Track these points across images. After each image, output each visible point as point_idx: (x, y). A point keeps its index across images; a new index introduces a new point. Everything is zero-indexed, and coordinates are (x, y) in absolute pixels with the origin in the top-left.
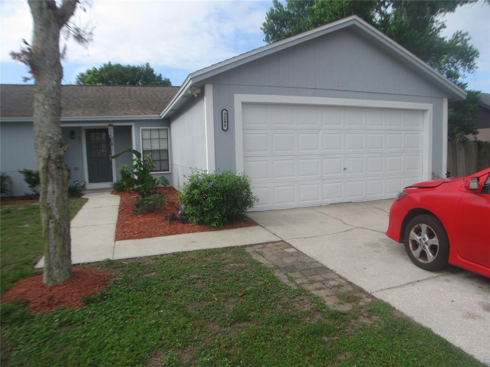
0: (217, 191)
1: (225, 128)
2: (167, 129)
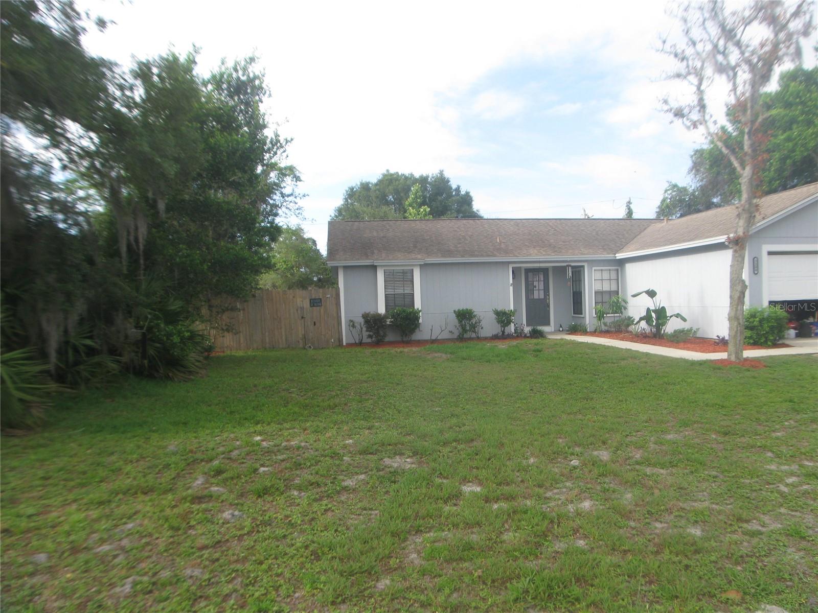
1: (756, 272)
2: (618, 270)
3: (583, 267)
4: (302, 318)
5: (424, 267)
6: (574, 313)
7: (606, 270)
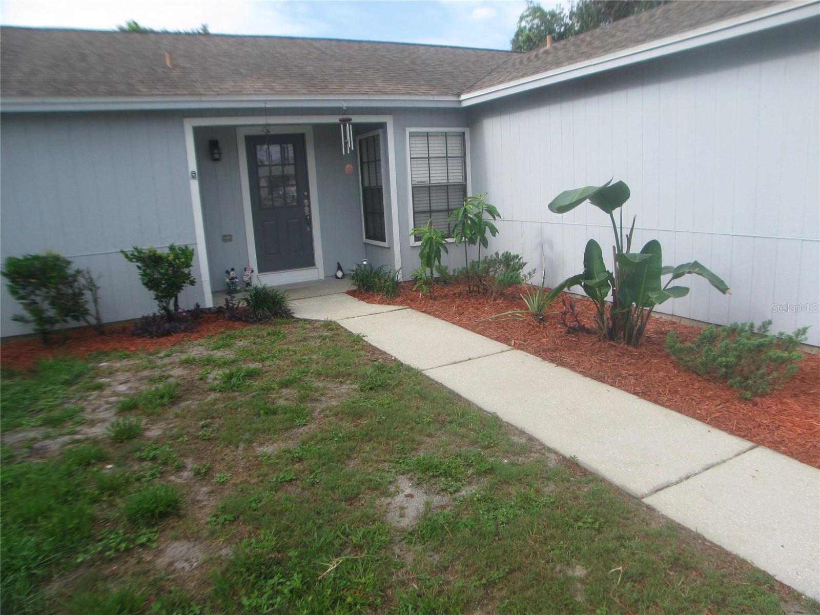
2: (464, 134)
3: (383, 126)
6: (368, 237)
7: (437, 135)
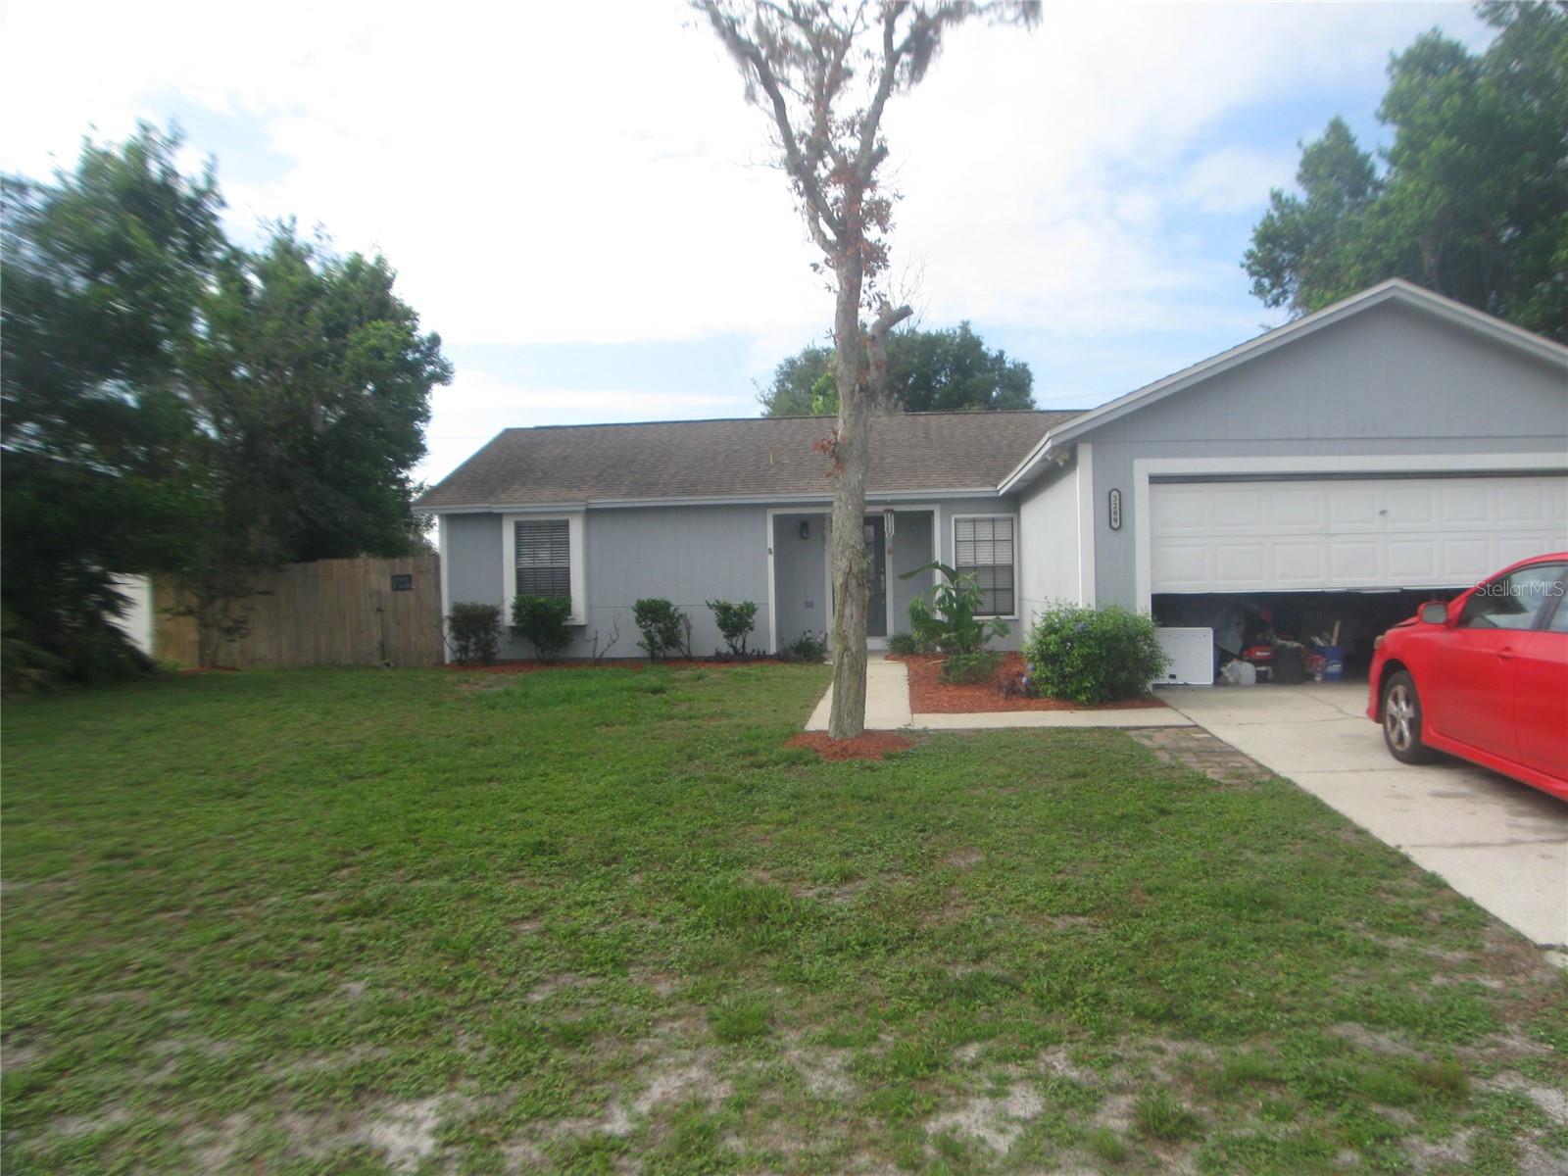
0: (1091, 638)
1: (1116, 525)
2: (1012, 520)
4: (379, 610)
5: (591, 514)
